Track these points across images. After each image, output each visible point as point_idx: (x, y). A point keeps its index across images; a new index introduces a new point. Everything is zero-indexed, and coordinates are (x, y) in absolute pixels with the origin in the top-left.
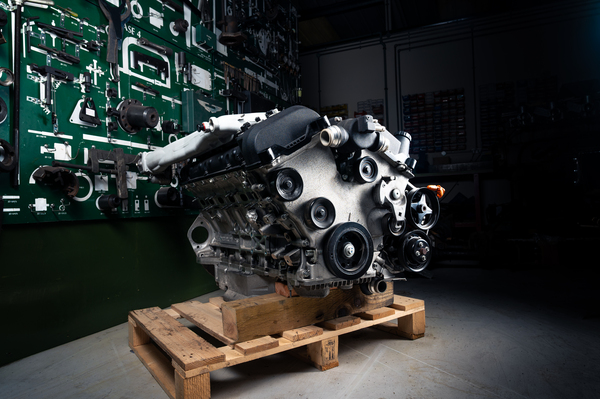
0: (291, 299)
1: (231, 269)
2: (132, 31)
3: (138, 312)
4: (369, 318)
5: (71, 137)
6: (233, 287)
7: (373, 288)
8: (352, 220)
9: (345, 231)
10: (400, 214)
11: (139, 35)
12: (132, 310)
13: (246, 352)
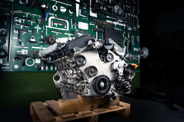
0: (82, 101)
1: (65, 90)
2: (53, 15)
3: (33, 103)
4: (110, 109)
5: (28, 48)
6: (65, 96)
7: (111, 98)
8: (104, 74)
9: (101, 78)
10: (121, 73)
11: (56, 15)
12: (32, 102)
13: (64, 118)
